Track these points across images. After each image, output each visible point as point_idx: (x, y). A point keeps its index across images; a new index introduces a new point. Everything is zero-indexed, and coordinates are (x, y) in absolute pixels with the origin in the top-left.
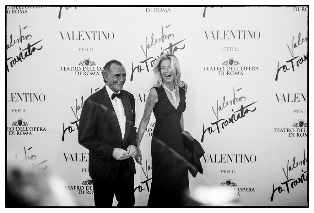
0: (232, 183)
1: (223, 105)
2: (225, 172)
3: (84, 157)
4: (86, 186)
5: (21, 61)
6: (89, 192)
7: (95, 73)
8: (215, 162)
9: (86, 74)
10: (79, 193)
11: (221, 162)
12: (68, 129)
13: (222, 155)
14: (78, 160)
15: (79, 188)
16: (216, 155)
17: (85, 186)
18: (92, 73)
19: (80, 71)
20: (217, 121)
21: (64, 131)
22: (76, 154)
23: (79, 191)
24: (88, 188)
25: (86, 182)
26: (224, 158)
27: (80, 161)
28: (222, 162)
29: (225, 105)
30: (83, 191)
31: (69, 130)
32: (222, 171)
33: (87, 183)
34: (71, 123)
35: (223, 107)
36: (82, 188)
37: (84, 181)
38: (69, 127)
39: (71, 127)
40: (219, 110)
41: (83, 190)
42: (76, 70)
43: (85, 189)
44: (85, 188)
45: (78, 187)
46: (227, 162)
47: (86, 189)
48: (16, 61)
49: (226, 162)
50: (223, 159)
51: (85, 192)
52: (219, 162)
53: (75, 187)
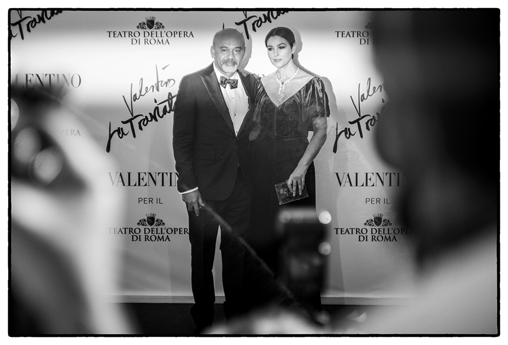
0: (384, 220)
1: (368, 92)
2: (373, 202)
3: (143, 179)
4: (145, 227)
5: (44, 22)
6: (149, 239)
7: (162, 40)
8: (357, 185)
9: (149, 43)
10: (133, 240)
11: (365, 185)
12: (117, 132)
13: (367, 174)
14: (132, 183)
15: (133, 231)
16: (357, 174)
17: (142, 228)
18: (158, 40)
19: (139, 38)
20: (359, 117)
21: (111, 136)
22: (129, 173)
23: (133, 236)
24: (147, 231)
25: (145, 220)
26: (370, 179)
27: (135, 185)
28: (367, 185)
29: (371, 92)
30: (140, 236)
31: (119, 133)
32: (368, 200)
33: (146, 222)
34: (122, 122)
35: (368, 95)
36: (137, 231)
37: (142, 219)
38: (119, 128)
39: (122, 129)
40: (362, 101)
41: (139, 234)
42: (133, 36)
43: (142, 234)
44: (143, 231)
45: (131, 230)
46: (375, 185)
47: (145, 233)
48: (36, 23)
49: (373, 185)
50: (369, 181)
51: (143, 238)
52: (363, 185)
53: (125, 229)
